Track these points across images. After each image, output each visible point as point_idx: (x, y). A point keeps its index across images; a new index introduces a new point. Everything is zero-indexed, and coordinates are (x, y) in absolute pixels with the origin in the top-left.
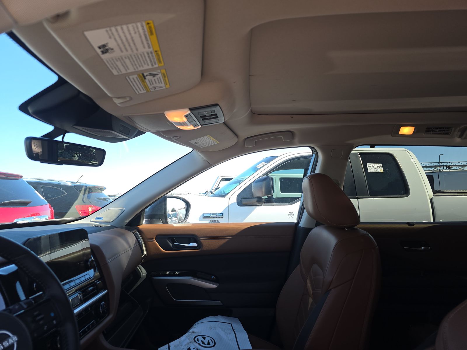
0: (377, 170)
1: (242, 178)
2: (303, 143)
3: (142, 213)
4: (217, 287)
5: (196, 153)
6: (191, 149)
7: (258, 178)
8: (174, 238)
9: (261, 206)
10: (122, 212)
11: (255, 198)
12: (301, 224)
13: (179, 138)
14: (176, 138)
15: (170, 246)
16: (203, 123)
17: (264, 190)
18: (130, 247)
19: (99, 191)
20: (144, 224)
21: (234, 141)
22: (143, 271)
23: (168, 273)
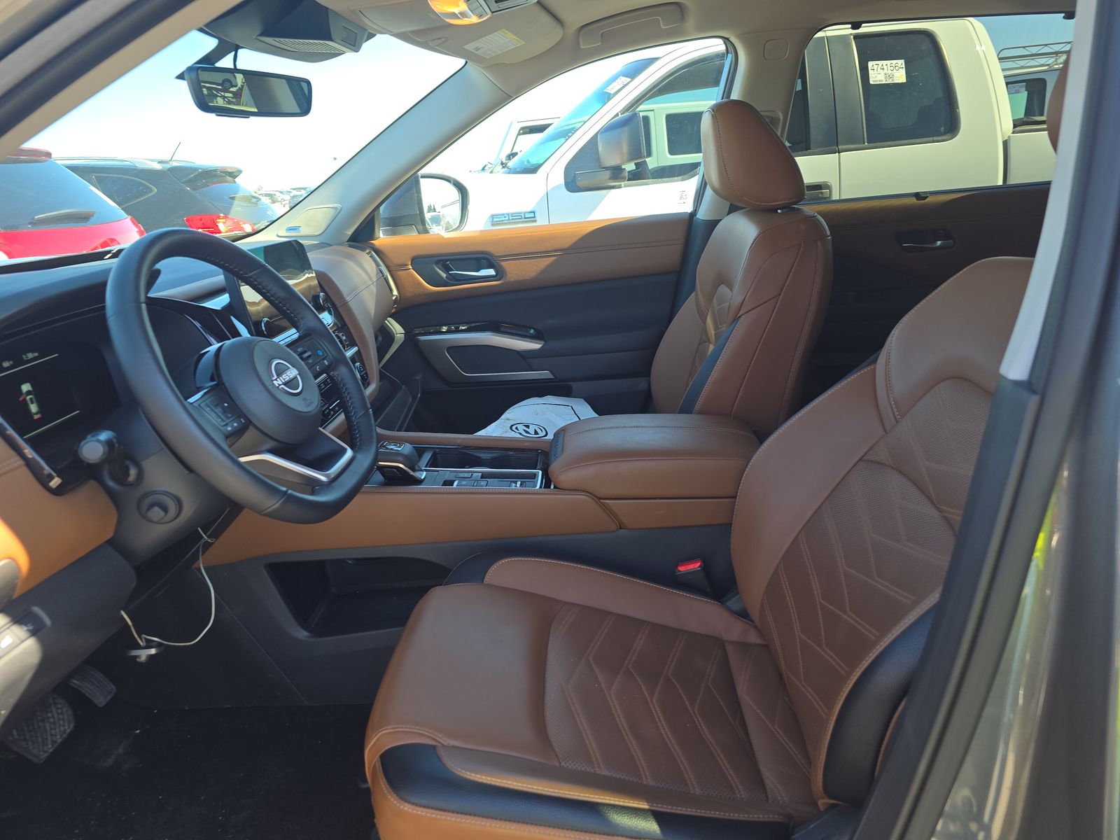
0: (891, 77)
1: (573, 121)
2: (705, 29)
3: (376, 213)
4: (542, 347)
5: (473, 69)
6: (461, 62)
7: (612, 119)
8: (448, 260)
9: (620, 187)
10: (336, 213)
11: (607, 168)
12: (701, 215)
13: (443, 42)
14: (439, 42)
15: (442, 277)
16: (495, 6)
17: (625, 149)
18: (371, 279)
19: (230, 179)
20: (382, 238)
21: (555, 35)
22: (397, 329)
23: (445, 329)
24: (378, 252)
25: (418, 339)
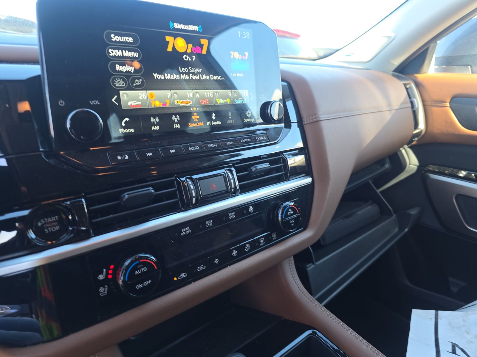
3: (432, 45)
10: (390, 41)
18: (389, 105)
20: (431, 73)
23: (463, 174)
24: (418, 85)
25: (428, 177)
